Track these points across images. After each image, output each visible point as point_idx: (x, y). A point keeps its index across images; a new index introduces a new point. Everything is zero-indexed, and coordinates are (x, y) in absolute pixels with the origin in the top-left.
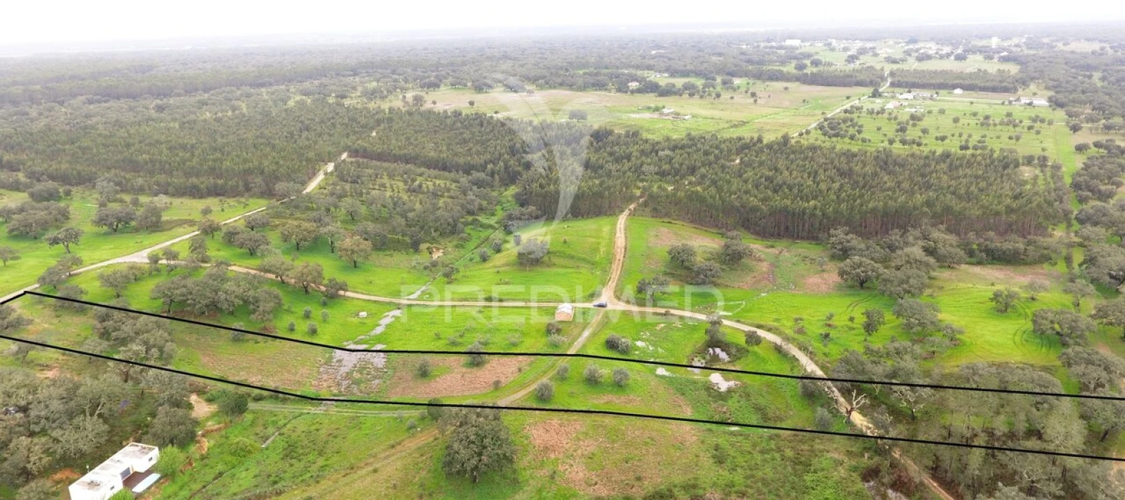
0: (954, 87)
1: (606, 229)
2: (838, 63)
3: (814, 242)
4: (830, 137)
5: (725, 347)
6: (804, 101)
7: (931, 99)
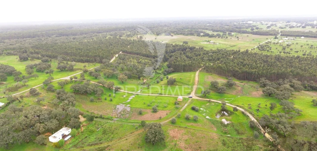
0: (302, 36)
1: (193, 75)
2: (264, 28)
3: (255, 82)
4: (261, 51)
5: (227, 111)
6: (253, 40)
7: (294, 40)
